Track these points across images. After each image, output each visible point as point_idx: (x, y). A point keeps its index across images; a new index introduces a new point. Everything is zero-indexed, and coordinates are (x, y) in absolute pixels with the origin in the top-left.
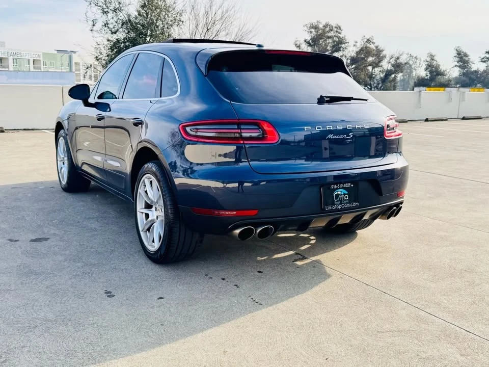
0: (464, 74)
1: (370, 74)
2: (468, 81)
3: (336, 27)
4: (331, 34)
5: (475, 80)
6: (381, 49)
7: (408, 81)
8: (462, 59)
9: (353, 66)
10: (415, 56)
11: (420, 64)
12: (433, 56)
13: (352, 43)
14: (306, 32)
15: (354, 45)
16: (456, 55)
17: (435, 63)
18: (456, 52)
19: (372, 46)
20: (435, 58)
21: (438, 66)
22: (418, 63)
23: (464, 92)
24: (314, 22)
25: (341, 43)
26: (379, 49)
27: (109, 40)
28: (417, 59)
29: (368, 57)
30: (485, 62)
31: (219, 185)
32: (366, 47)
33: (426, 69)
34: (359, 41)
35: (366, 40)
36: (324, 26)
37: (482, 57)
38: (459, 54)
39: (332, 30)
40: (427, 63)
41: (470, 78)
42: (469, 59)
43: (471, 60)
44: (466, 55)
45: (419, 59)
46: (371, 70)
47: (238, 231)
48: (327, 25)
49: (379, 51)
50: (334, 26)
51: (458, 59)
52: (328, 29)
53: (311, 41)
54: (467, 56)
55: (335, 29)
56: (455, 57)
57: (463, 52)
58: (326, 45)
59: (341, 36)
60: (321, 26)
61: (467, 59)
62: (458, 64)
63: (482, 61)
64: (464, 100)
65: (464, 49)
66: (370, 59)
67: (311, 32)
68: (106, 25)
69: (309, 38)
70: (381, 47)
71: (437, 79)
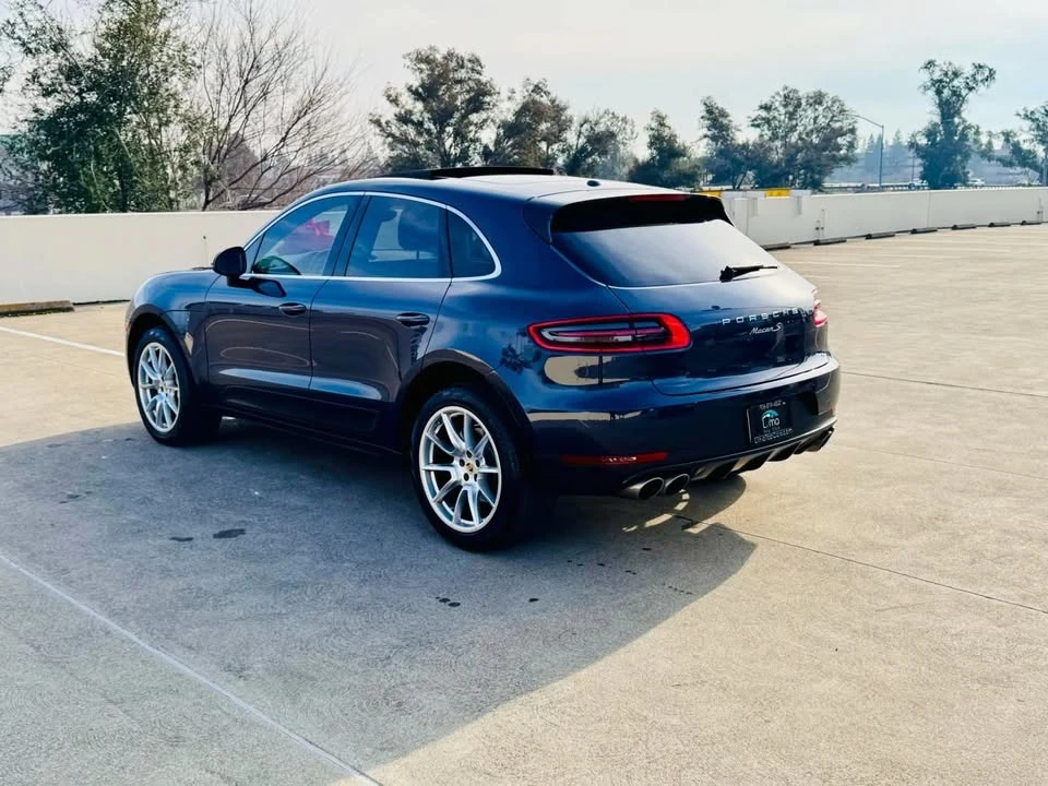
0: (721, 153)
1: (544, 157)
2: (729, 166)
3: (470, 61)
4: (462, 74)
5: (743, 164)
6: (562, 105)
7: (613, 168)
8: (716, 120)
9: (510, 143)
10: (621, 116)
11: (632, 133)
12: (663, 119)
13: (505, 94)
14: (410, 71)
15: (509, 98)
16: (704, 114)
17: (666, 132)
18: (703, 108)
19: (545, 100)
20: (667, 122)
21: (672, 139)
22: (629, 131)
23: (755, 199)
24: (424, 48)
25: (485, 94)
26: (558, 106)
27: (36, 111)
28: (626, 123)
29: (539, 123)
30: (758, 126)
31: (606, 417)
32: (534, 102)
33: (651, 145)
34: (518, 89)
35: (531, 88)
36: (445, 58)
37: (753, 117)
38: (710, 112)
39: (462, 67)
40: (651, 133)
41: (734, 160)
42: (730, 121)
43: (733, 124)
44: (724, 114)
45: (630, 122)
46: (545, 149)
47: (639, 487)
48: (450, 56)
49: (557, 110)
50: (466, 57)
51: (707, 122)
52: (453, 65)
53: (420, 90)
54: (727, 116)
55: (470, 65)
56: (702, 117)
57: (717, 108)
58: (454, 97)
59: (483, 79)
60: (439, 57)
61: (725, 122)
62: (709, 133)
63: (753, 125)
64: (754, 214)
65: (720, 103)
66: (544, 126)
67: (421, 71)
68: (35, 77)
69: (416, 84)
70: (562, 99)
71: (673, 165)
